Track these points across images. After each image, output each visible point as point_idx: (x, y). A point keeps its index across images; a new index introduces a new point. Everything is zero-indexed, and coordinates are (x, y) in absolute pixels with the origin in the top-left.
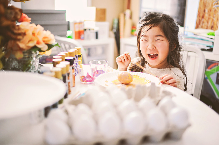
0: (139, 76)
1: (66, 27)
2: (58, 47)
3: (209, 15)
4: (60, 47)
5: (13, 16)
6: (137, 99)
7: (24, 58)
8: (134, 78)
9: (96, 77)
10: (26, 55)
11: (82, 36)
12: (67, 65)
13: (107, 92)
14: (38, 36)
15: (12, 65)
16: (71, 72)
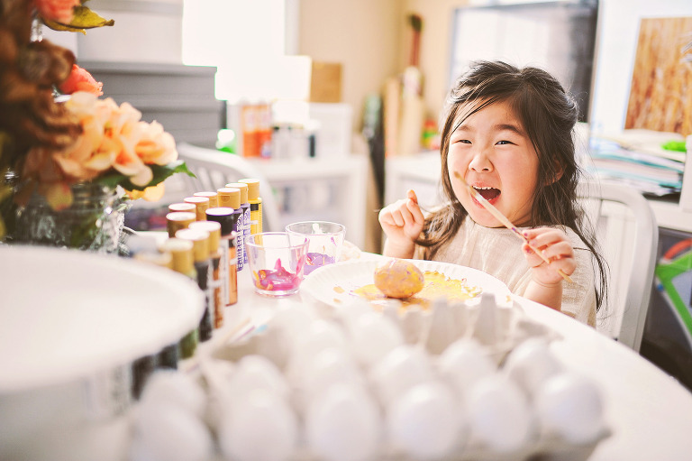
0: (443, 276)
1: (216, 119)
2: (185, 174)
3: (669, 88)
4: (191, 175)
5: (43, 72)
6: (436, 346)
7: (74, 207)
8: (427, 281)
9: (304, 276)
10: (82, 199)
11: (266, 148)
12: (212, 234)
13: (339, 321)
14: (123, 139)
15: (36, 229)
16: (224, 256)
